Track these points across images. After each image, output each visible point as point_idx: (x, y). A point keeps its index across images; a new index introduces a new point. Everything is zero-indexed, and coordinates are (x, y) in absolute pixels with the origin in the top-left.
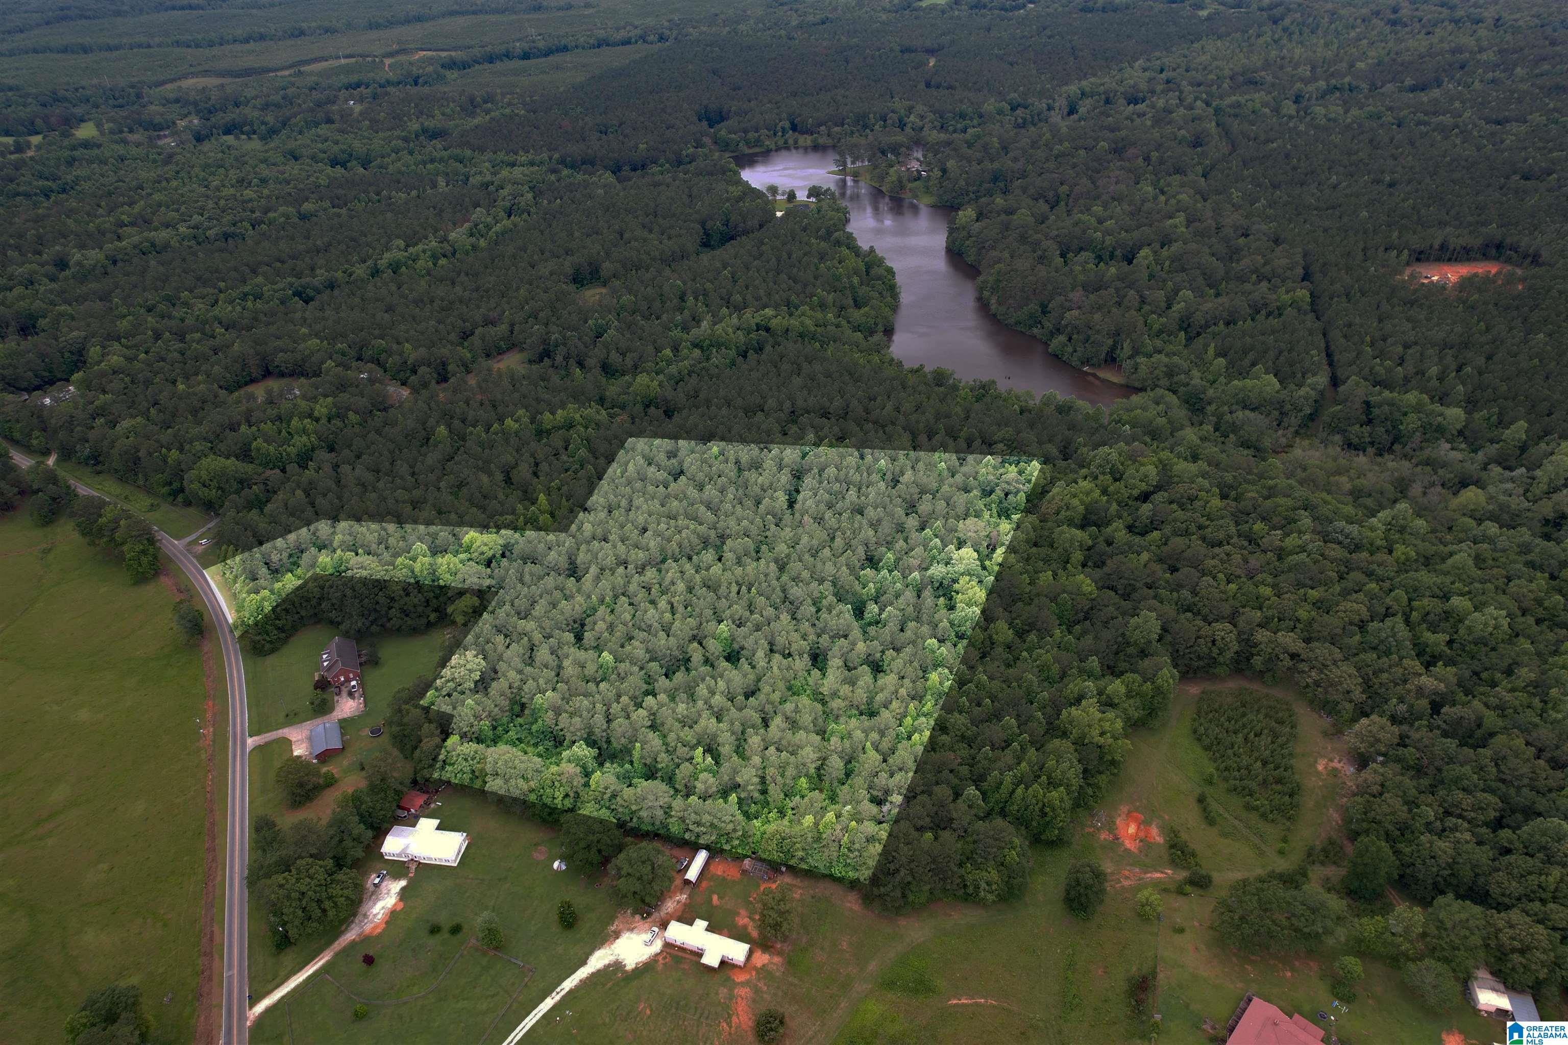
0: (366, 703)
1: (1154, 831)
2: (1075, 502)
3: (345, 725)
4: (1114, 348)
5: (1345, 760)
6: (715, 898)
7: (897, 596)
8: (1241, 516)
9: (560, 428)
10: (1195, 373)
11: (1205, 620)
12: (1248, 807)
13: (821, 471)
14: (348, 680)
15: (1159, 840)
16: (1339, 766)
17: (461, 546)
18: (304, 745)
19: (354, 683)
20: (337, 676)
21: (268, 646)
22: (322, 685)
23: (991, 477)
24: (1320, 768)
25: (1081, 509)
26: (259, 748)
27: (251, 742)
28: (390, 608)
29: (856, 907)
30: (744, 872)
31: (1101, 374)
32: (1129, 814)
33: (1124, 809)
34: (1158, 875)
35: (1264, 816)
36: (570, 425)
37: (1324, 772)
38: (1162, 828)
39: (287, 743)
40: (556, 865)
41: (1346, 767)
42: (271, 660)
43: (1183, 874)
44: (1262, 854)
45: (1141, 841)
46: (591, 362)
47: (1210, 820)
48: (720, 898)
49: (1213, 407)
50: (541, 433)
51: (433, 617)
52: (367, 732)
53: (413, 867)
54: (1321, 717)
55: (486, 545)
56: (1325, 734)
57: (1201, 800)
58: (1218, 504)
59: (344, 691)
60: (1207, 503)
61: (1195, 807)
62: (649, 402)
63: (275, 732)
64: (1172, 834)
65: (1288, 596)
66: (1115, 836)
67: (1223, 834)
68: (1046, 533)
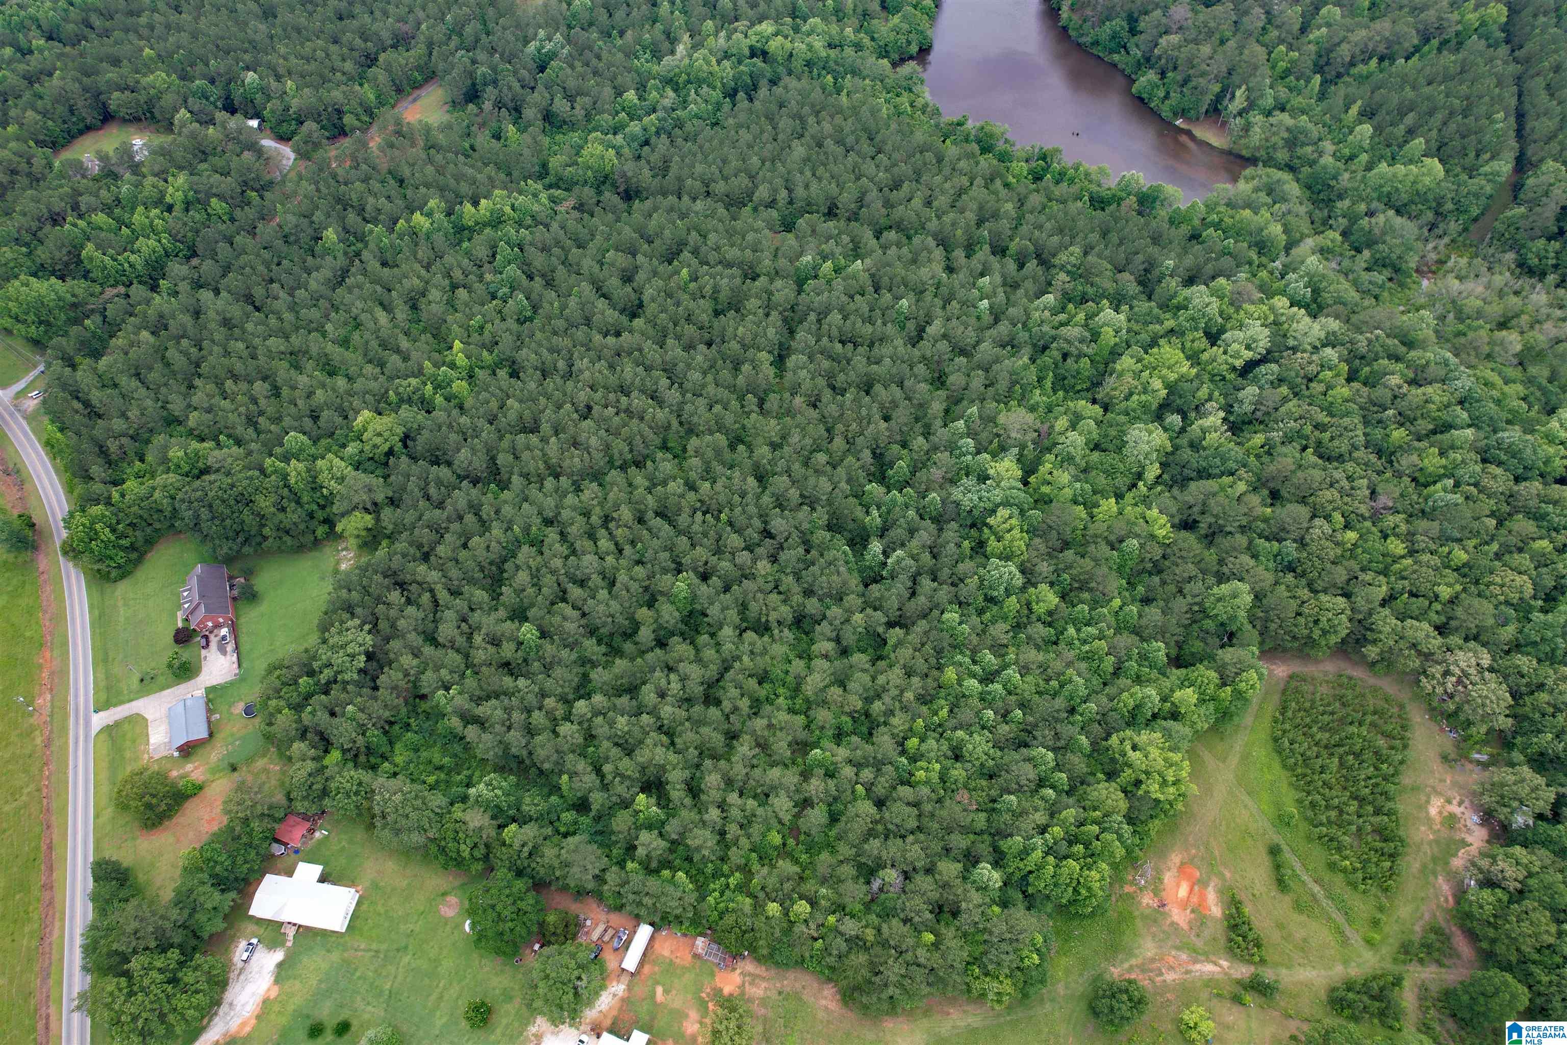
0: (239, 660)
1: (1211, 896)
3: (214, 695)
4: (1219, 98)
5: (1467, 803)
6: (660, 991)
7: (909, 532)
9: (485, 225)
10: (1328, 146)
11: (1310, 585)
12: (1333, 867)
14: (217, 627)
15: (1216, 911)
16: (1455, 809)
17: (351, 429)
18: (162, 727)
19: (224, 631)
20: (203, 620)
21: (114, 572)
22: (183, 637)
23: (1046, 328)
24: (1433, 811)
25: (1163, 393)
26: (109, 730)
27: (99, 720)
29: (833, 1005)
30: (692, 956)
31: (1200, 132)
32: (1181, 868)
33: (1176, 858)
34: (1210, 968)
35: (1354, 883)
36: (497, 222)
37: (1438, 819)
38: (1220, 892)
39: (143, 724)
40: (467, 926)
41: (1467, 815)
42: (123, 588)
43: (1242, 972)
44: (1345, 942)
45: (1193, 911)
46: (529, 113)
47: (1283, 883)
48: (665, 991)
49: (1347, 203)
50: (462, 232)
51: (321, 531)
52: (239, 708)
53: (291, 932)
54: (1442, 730)
55: (379, 434)
56: (1445, 758)
57: (1274, 851)
58: (1343, 391)
59: (214, 641)
60: (1330, 387)
61: (1265, 861)
62: (603, 181)
63: (127, 706)
64: (1234, 904)
65: (1426, 557)
66: (1161, 901)
67: (1298, 907)
68: (1113, 432)
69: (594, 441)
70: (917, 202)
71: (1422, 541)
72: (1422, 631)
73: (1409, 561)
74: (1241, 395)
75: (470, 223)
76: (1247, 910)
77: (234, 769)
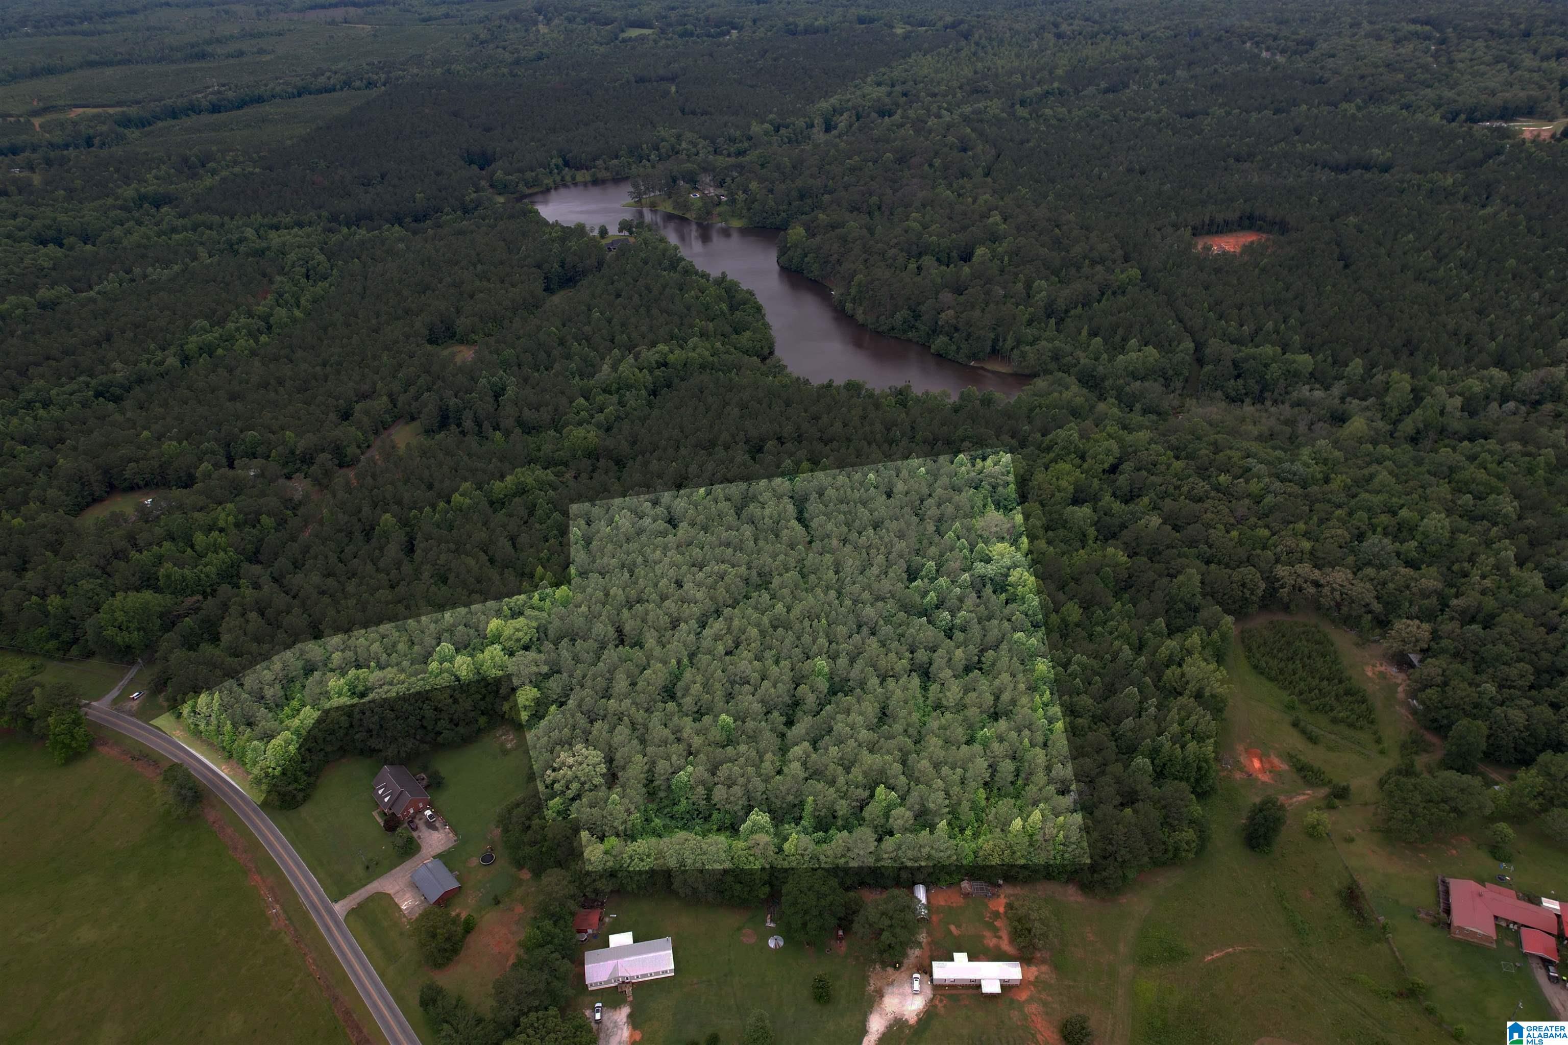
0: (453, 829)
1: (1276, 761)
2: (1064, 483)
3: (445, 858)
4: (996, 341)
5: (1384, 664)
6: (953, 928)
7: (961, 600)
8: (1203, 472)
9: (514, 495)
10: (1079, 353)
11: (1227, 566)
12: (1334, 721)
13: (821, 494)
14: (420, 811)
15: (1284, 767)
16: (1383, 669)
17: (485, 637)
18: (408, 895)
19: (428, 813)
20: (407, 809)
21: (300, 796)
22: (392, 824)
24: (1369, 674)
25: (1071, 489)
26: (353, 912)
27: (340, 908)
28: (437, 721)
29: (1080, 899)
30: (967, 895)
31: (989, 366)
32: (1246, 752)
33: (1240, 748)
34: (1301, 798)
35: (1351, 725)
36: (522, 490)
37: (1375, 677)
38: (1279, 756)
39: (386, 901)
40: (772, 943)
41: (1388, 669)
42: (305, 811)
43: (1323, 791)
44: (1368, 758)
45: (1270, 772)
46: (508, 423)
47: (1312, 739)
48: (958, 926)
49: (1111, 381)
50: (496, 504)
51: (482, 720)
52: (475, 861)
53: (627, 990)
54: (1346, 631)
55: (518, 630)
56: (1357, 645)
57: (1295, 725)
58: (1178, 465)
59: (421, 824)
60: (1169, 466)
61: (1294, 732)
62: (593, 455)
63: (363, 890)
64: (1291, 758)
65: (1283, 533)
66: (1247, 773)
67: (1330, 749)
68: (1055, 516)
69: (699, 595)
70: (838, 425)
71: (1276, 526)
72: (1305, 569)
73: (1276, 537)
74: (1118, 483)
75: (501, 496)
76: (1302, 758)
77: (497, 902)
